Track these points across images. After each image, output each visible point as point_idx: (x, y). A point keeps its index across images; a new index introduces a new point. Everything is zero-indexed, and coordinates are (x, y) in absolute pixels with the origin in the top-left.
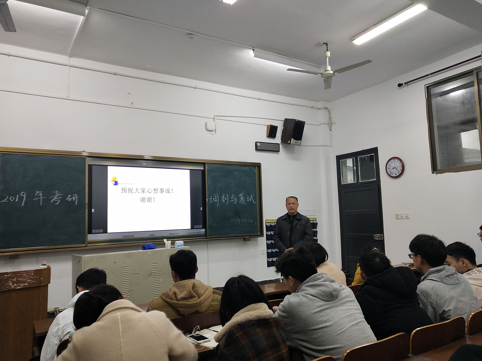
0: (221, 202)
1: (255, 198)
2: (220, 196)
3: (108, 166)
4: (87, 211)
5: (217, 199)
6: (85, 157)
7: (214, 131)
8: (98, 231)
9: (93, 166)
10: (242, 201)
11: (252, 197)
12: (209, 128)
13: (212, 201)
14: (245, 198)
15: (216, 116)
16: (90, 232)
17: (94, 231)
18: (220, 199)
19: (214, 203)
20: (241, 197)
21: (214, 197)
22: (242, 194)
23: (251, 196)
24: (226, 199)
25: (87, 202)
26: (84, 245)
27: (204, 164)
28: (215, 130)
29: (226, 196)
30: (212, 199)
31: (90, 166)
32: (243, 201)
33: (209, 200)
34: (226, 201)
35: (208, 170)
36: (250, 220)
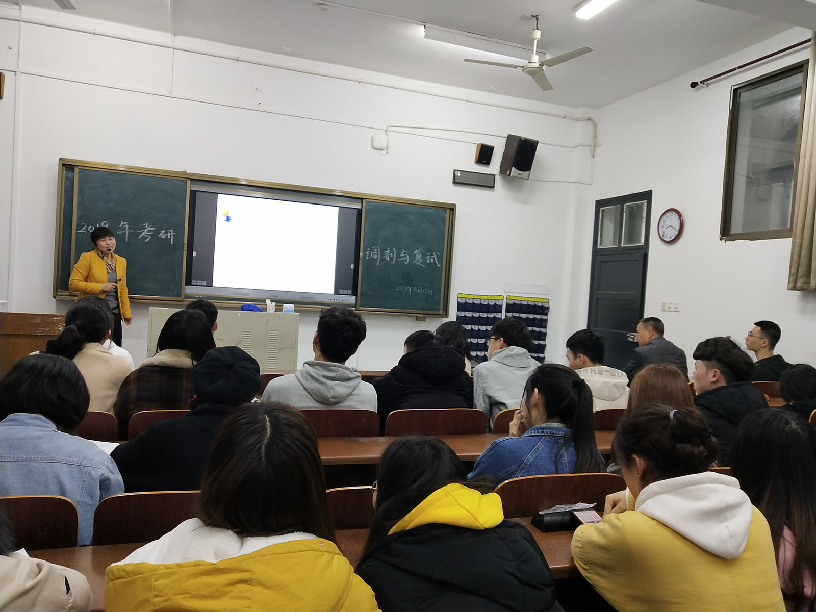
0: (382, 259)
1: (440, 258)
2: (383, 250)
3: (219, 195)
4: (185, 253)
5: (377, 254)
6: (186, 179)
7: (386, 150)
8: (199, 282)
9: (197, 192)
10: (417, 262)
11: (435, 256)
12: (377, 144)
13: (369, 256)
14: (424, 256)
15: (390, 126)
16: (188, 282)
17: (194, 282)
18: (382, 255)
19: (371, 259)
20: (418, 254)
21: (372, 250)
22: (419, 251)
23: (434, 254)
24: (392, 256)
25: (186, 241)
26: (179, 299)
27: (362, 199)
28: (387, 148)
29: (392, 252)
30: (370, 253)
31: (193, 193)
32: (420, 261)
33: (364, 255)
34: (391, 259)
35: (367, 210)
36: (428, 291)
